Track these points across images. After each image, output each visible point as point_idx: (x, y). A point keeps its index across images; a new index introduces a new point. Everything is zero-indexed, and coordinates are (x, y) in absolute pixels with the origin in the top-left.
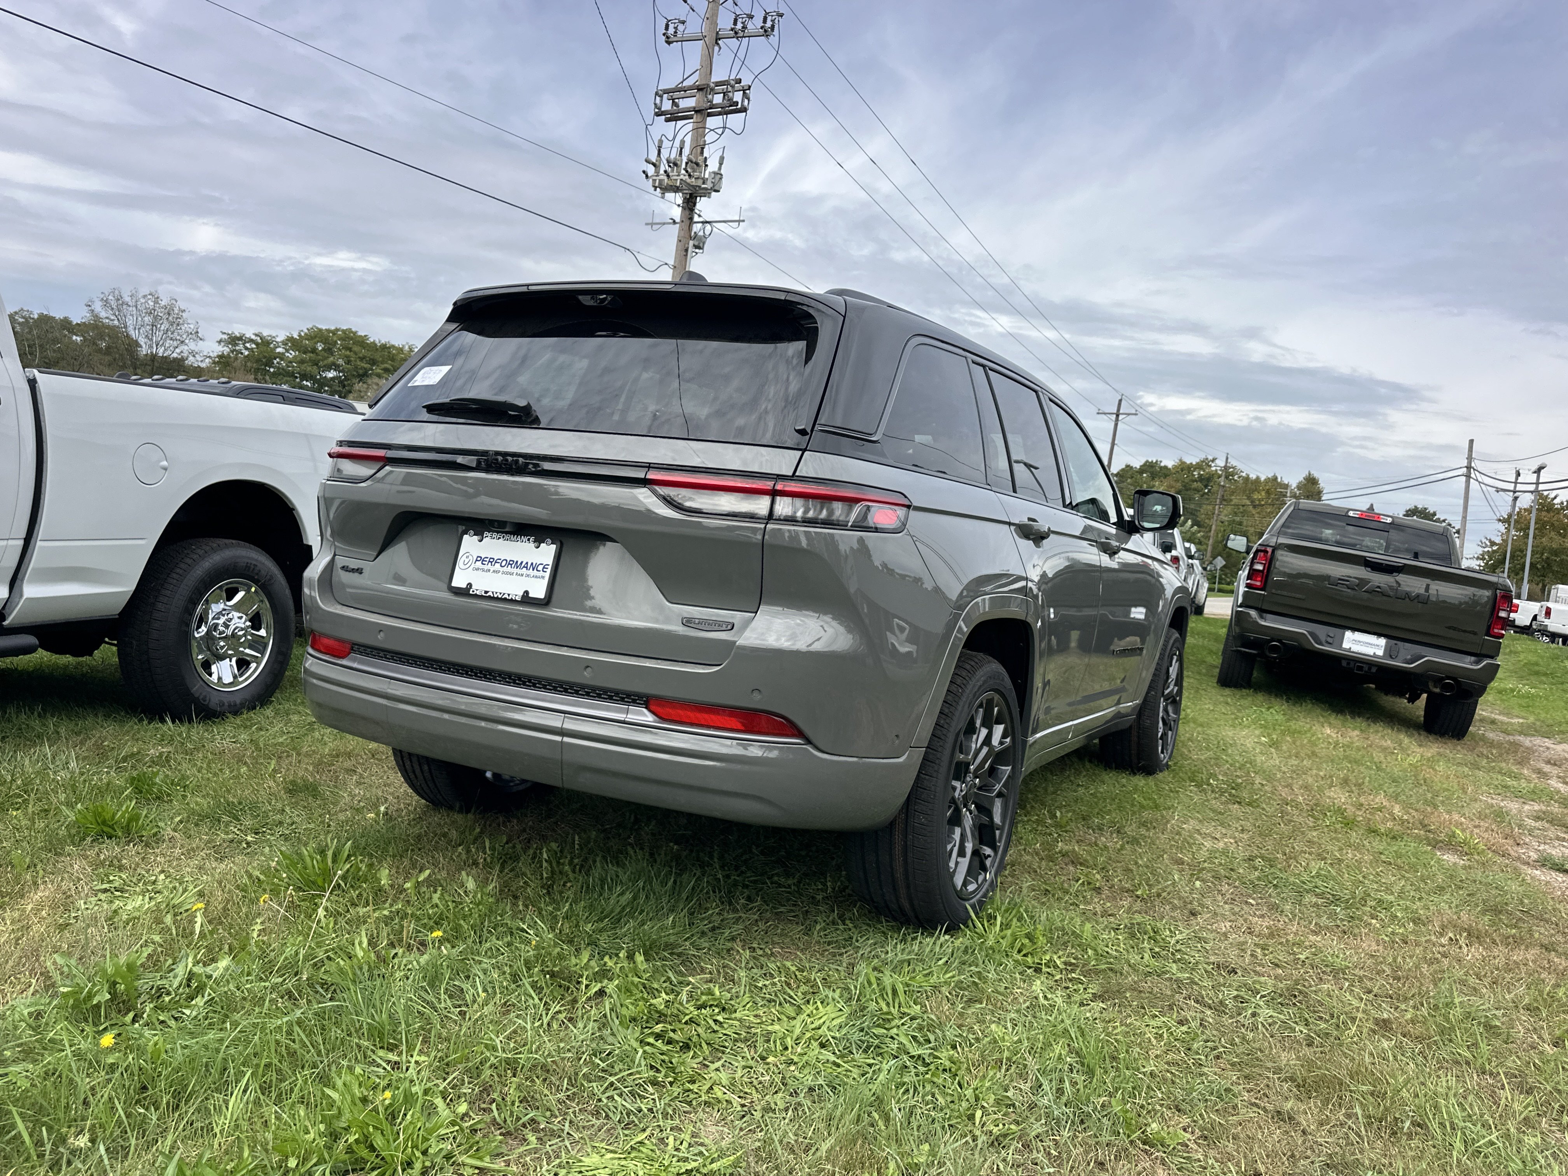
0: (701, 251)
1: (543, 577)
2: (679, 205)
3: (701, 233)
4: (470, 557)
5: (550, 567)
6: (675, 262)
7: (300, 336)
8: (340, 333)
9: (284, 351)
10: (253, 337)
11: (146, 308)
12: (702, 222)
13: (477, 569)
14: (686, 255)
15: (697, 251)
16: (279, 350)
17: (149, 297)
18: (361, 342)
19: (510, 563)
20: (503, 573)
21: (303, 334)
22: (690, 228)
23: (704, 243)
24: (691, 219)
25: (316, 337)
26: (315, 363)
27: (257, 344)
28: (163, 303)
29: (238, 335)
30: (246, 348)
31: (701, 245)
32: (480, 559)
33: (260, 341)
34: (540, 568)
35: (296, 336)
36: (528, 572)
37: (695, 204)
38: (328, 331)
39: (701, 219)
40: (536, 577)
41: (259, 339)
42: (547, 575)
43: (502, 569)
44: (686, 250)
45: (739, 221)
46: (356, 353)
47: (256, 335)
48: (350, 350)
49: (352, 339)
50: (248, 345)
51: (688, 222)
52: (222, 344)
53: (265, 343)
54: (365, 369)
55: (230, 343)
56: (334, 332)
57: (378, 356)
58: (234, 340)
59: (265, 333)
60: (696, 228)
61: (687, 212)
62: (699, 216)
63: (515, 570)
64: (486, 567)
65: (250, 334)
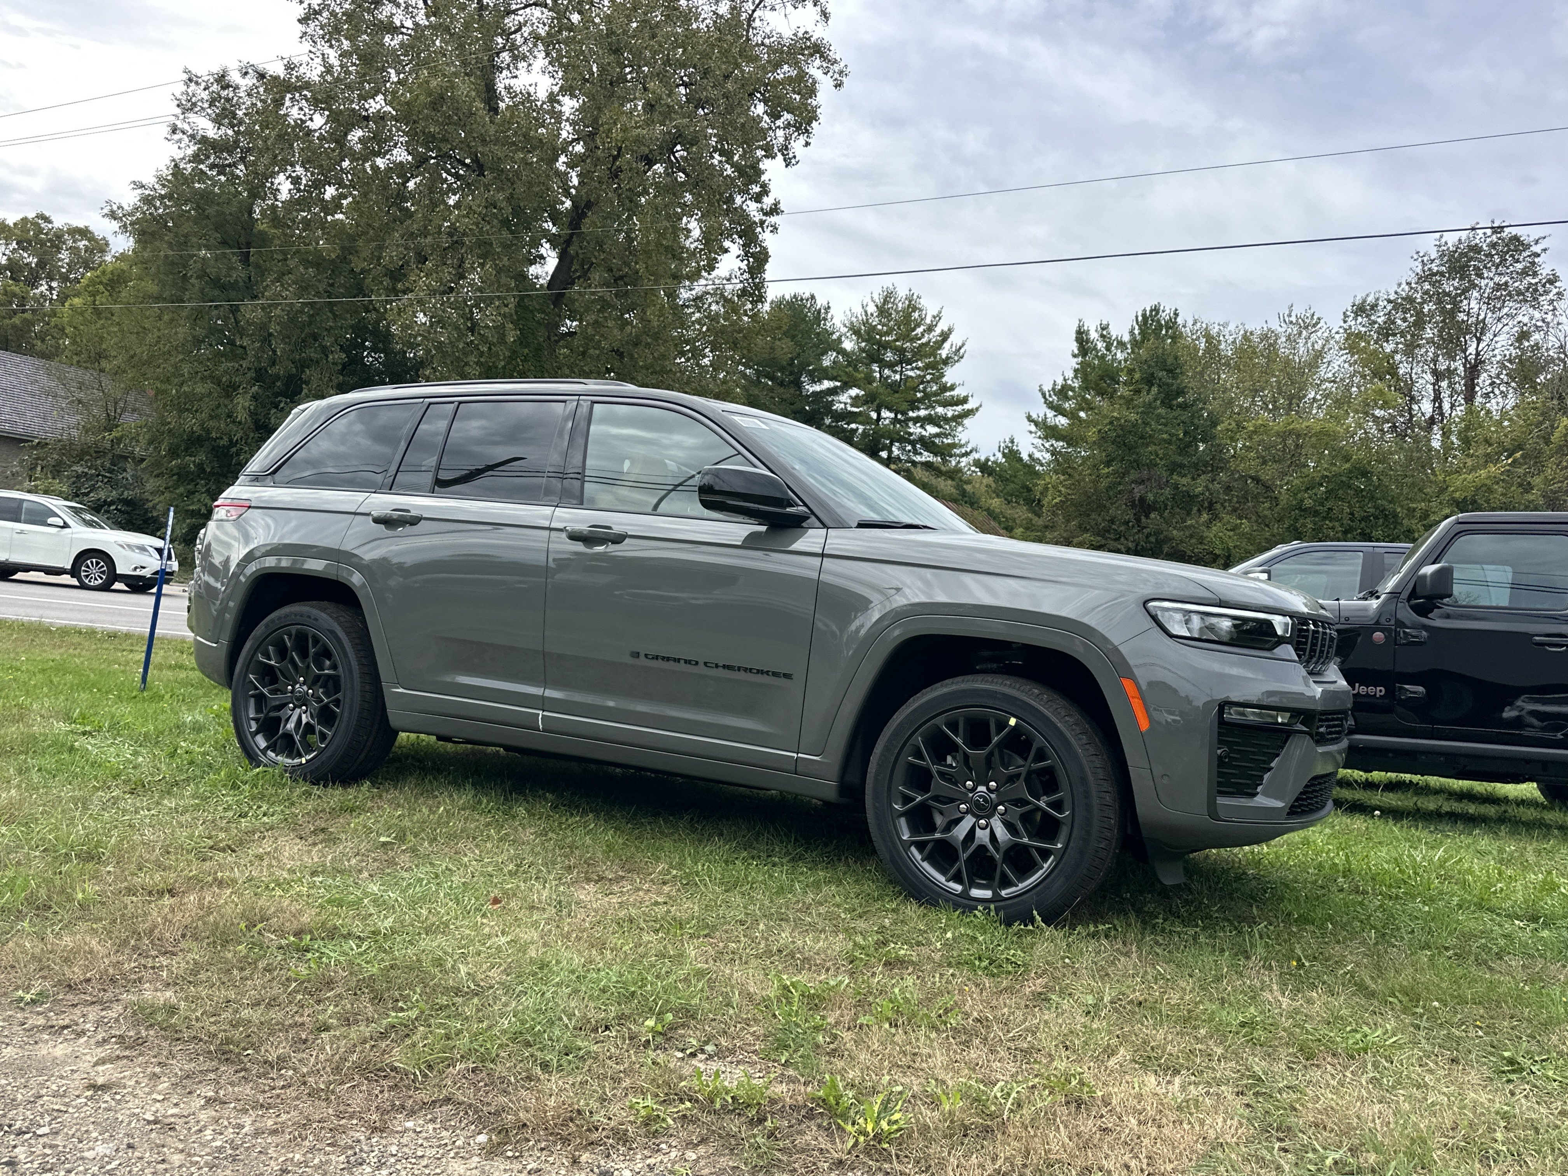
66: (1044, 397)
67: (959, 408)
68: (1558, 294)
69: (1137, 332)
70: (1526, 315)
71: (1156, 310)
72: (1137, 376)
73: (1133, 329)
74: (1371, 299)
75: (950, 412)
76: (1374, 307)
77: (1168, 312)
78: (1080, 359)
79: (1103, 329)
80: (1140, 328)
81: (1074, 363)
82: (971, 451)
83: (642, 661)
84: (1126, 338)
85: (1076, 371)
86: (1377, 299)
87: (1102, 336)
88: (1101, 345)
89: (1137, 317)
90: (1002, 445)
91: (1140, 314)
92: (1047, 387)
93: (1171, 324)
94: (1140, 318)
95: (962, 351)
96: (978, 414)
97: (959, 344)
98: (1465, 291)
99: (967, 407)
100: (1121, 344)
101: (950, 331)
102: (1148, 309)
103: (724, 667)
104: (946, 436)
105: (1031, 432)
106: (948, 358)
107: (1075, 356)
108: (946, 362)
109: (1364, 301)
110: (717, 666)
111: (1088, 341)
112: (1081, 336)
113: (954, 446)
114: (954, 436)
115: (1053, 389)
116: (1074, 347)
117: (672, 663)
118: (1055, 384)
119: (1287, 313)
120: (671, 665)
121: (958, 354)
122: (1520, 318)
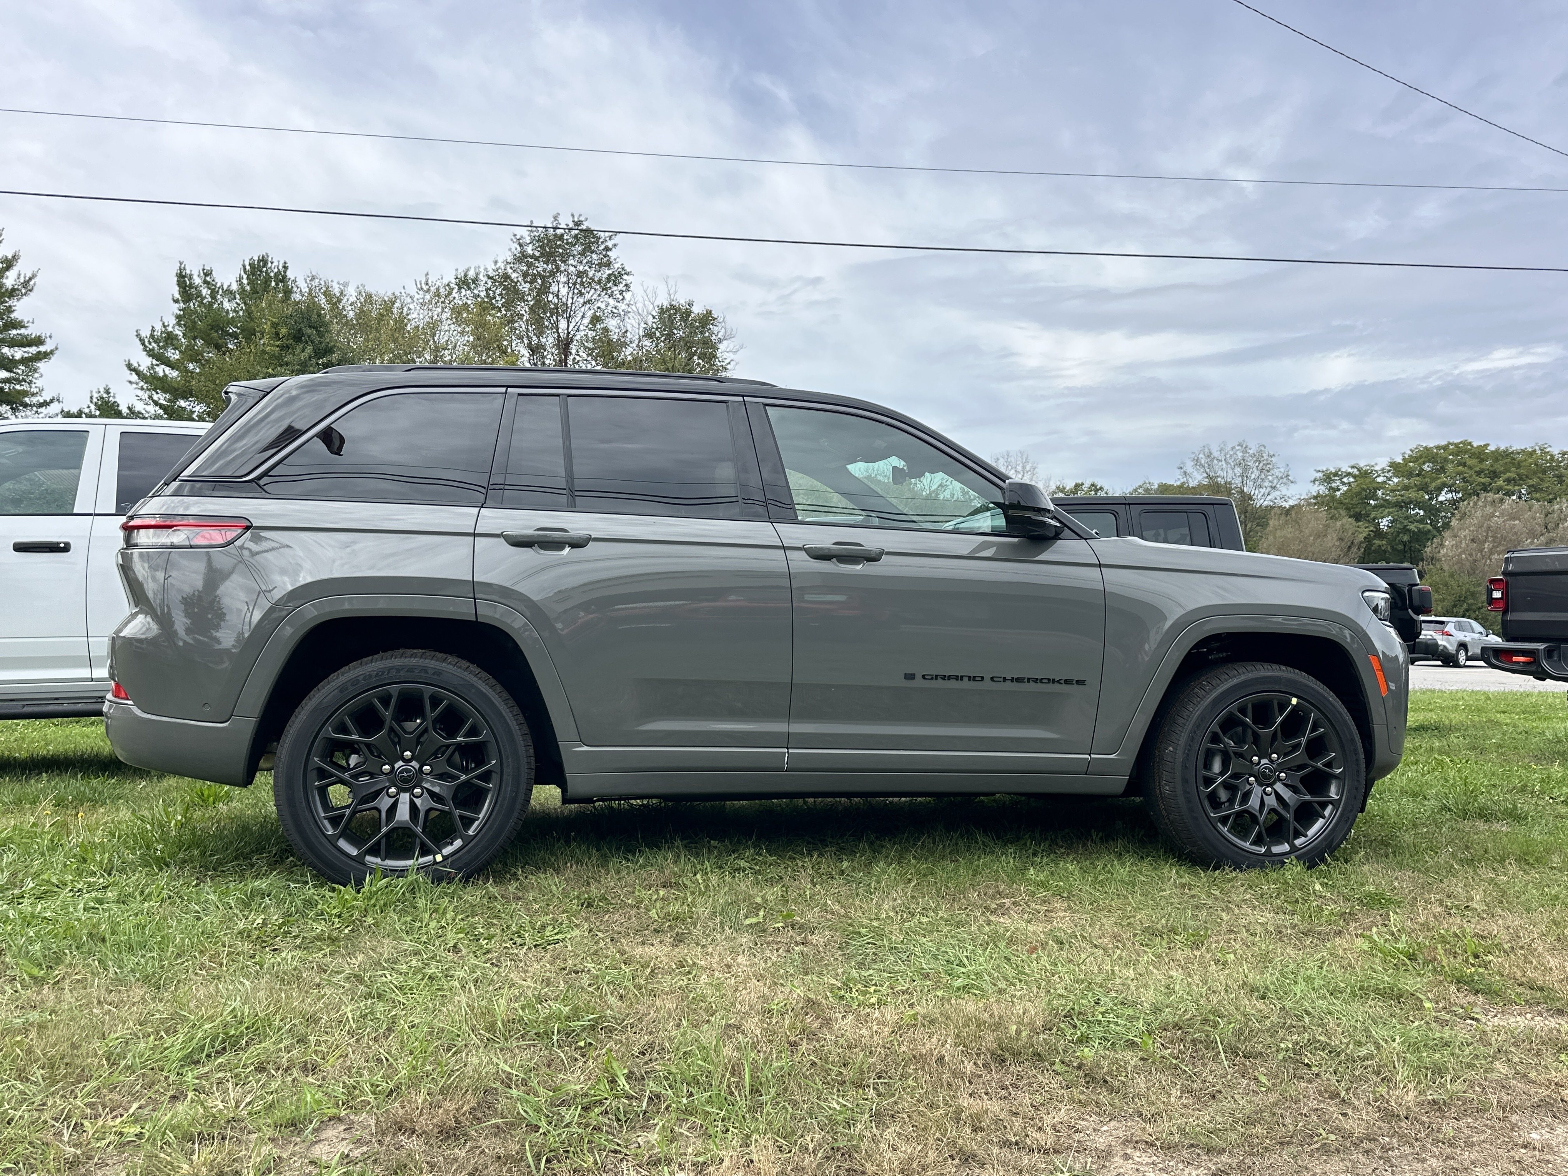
7: (1404, 459)
8: (1451, 447)
9: (1385, 479)
10: (1350, 470)
11: (1235, 460)
16: (1379, 480)
17: (1237, 448)
18: (1480, 454)
21: (1407, 456)
25: (1421, 457)
26: (1424, 488)
27: (1355, 477)
28: (1251, 452)
29: (1333, 471)
30: (1344, 484)
33: (1357, 473)
35: (1399, 460)
38: (1438, 448)
41: (1355, 470)
46: (1470, 468)
47: (1353, 467)
48: (1464, 465)
49: (1466, 452)
50: (1345, 480)
52: (1317, 483)
53: (1364, 475)
54: (1483, 484)
55: (1325, 481)
56: (1445, 448)
57: (1499, 467)
58: (1328, 478)
59: (1362, 464)
65: (1346, 468)
66: (143, 344)
67: (33, 350)
68: (626, 285)
69: (245, 281)
70: (605, 303)
71: (264, 260)
72: (283, 331)
73: (241, 278)
74: (471, 274)
75: (19, 353)
76: (475, 280)
77: (275, 264)
78: (182, 305)
79: (206, 275)
80: (248, 278)
81: (176, 309)
82: (52, 401)
83: (918, 682)
84: (235, 287)
85: (178, 317)
86: (477, 274)
87: (205, 282)
88: (205, 292)
89: (244, 266)
90: (95, 395)
91: (247, 263)
92: (146, 333)
93: (281, 277)
94: (248, 268)
95: (32, 283)
96: (54, 358)
97: (29, 275)
98: (552, 274)
99: (42, 349)
100: (229, 293)
101: (15, 258)
102: (256, 258)
103: (1012, 680)
104: (19, 382)
105: (130, 382)
106: (14, 290)
107: (176, 301)
108: (13, 293)
109: (466, 275)
110: (1005, 679)
111: (191, 286)
112: (183, 279)
113: (25, 393)
114: (30, 383)
115: (152, 336)
116: (176, 291)
117: (953, 681)
118: (153, 330)
119: (423, 281)
120: (953, 684)
121: (27, 285)
122: (599, 304)
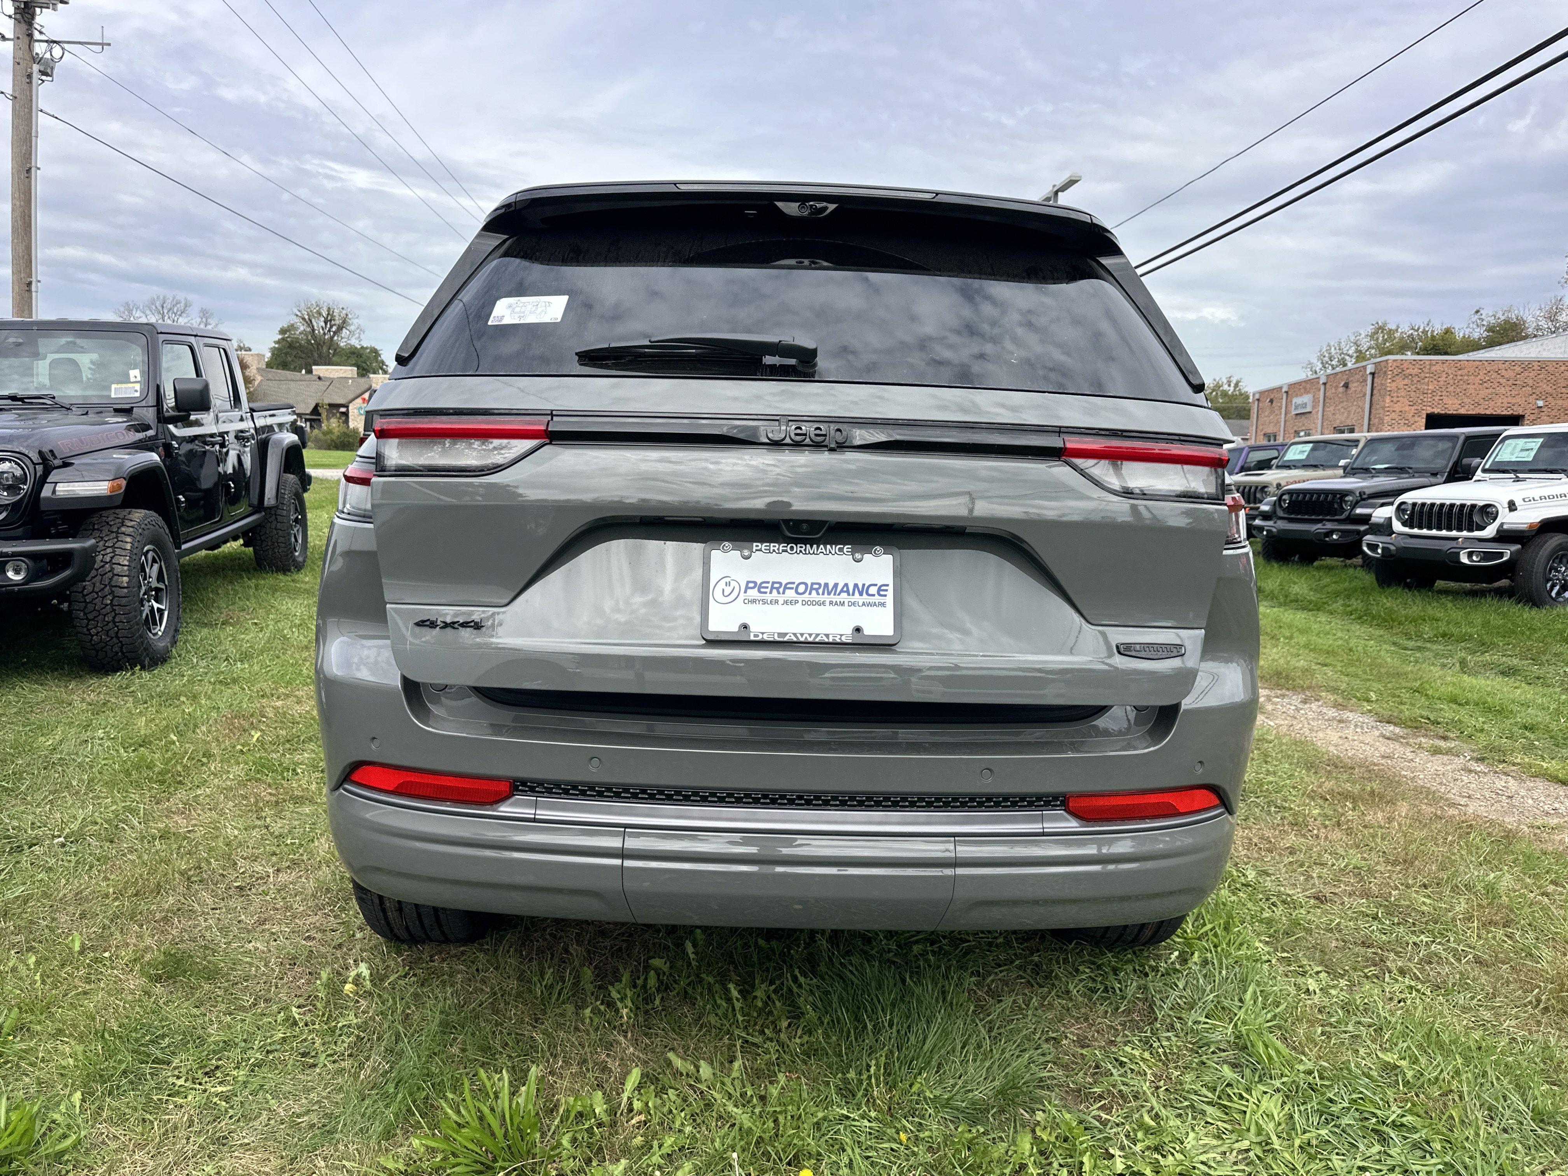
0: (50, 78)
1: (883, 605)
2: (10, 17)
3: (48, 56)
4: (733, 584)
5: (891, 589)
6: (14, 90)
12: (46, 41)
13: (754, 601)
14: (30, 83)
15: (44, 78)
19: (813, 588)
20: (805, 603)
22: (30, 48)
23: (52, 69)
24: (30, 36)
31: (49, 71)
32: (750, 585)
34: (874, 590)
36: (852, 599)
37: (33, 16)
39: (43, 38)
40: (869, 604)
42: (889, 599)
43: (800, 598)
44: (30, 76)
45: (103, 44)
51: (27, 39)
60: (40, 48)
61: (25, 27)
62: (41, 33)
63: (826, 598)
64: (768, 597)
